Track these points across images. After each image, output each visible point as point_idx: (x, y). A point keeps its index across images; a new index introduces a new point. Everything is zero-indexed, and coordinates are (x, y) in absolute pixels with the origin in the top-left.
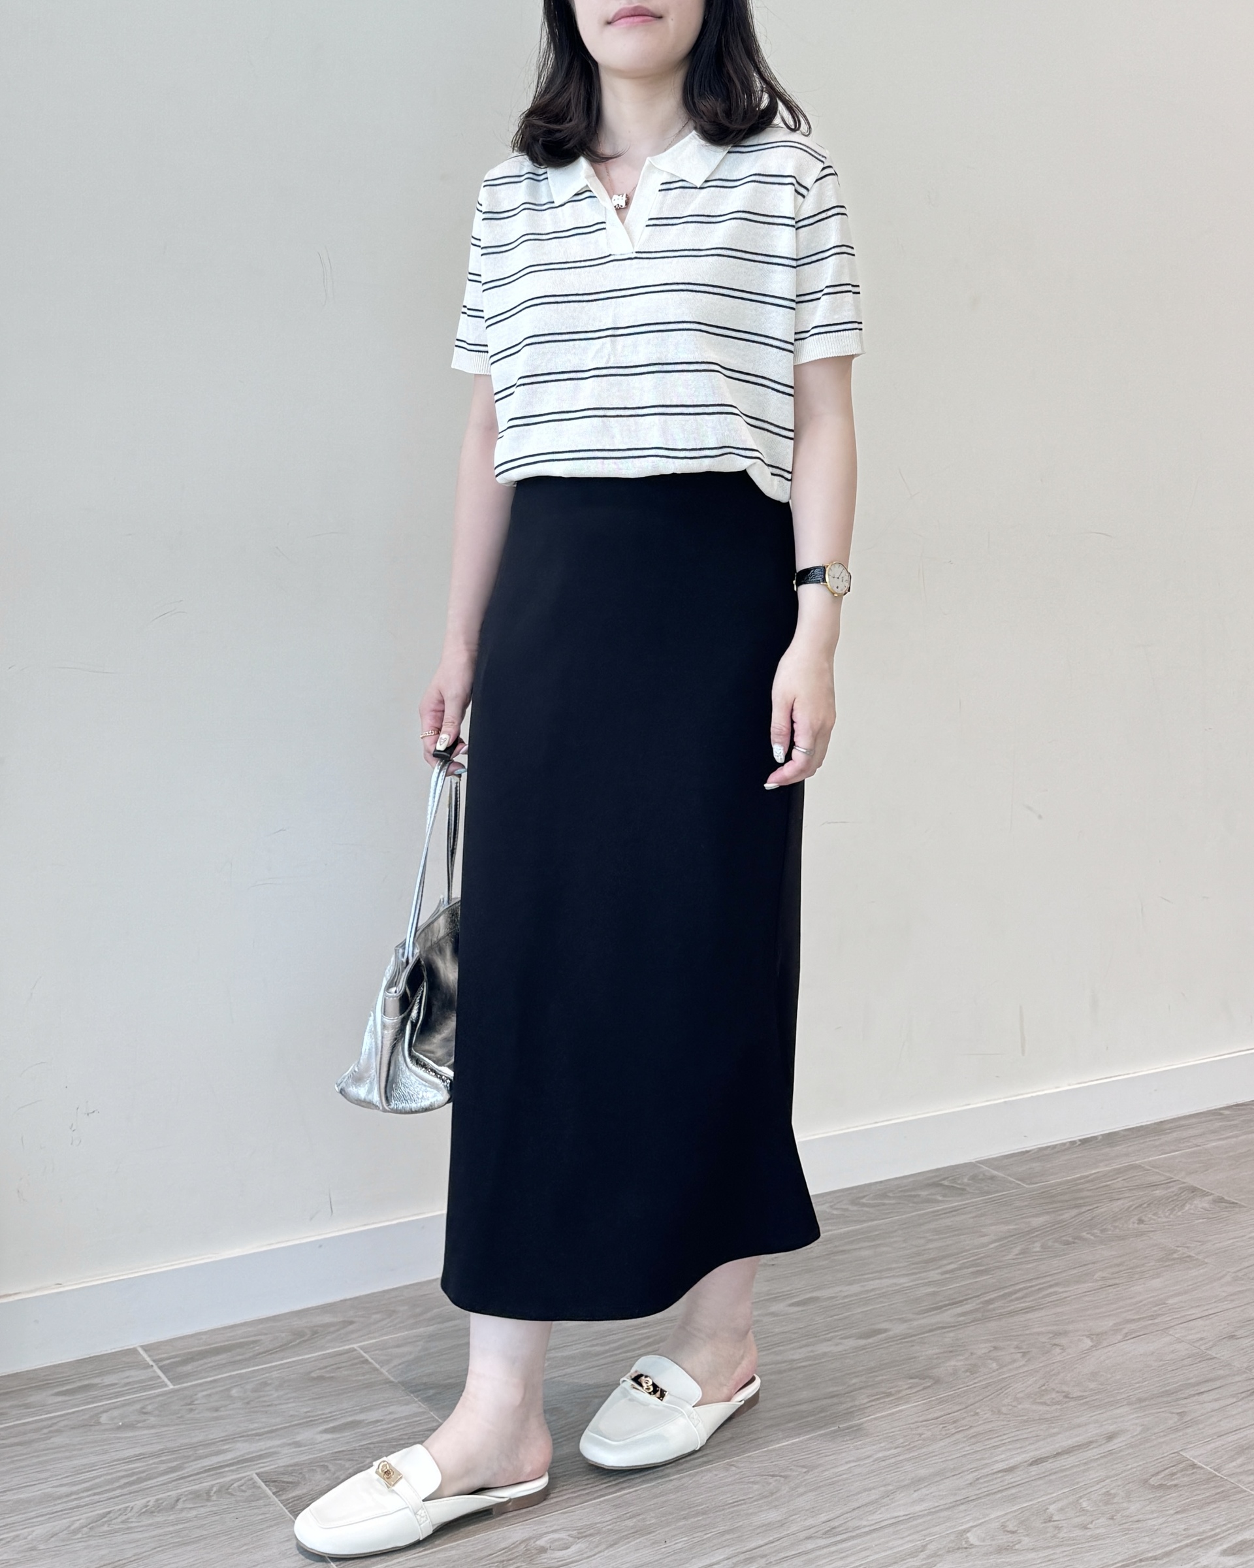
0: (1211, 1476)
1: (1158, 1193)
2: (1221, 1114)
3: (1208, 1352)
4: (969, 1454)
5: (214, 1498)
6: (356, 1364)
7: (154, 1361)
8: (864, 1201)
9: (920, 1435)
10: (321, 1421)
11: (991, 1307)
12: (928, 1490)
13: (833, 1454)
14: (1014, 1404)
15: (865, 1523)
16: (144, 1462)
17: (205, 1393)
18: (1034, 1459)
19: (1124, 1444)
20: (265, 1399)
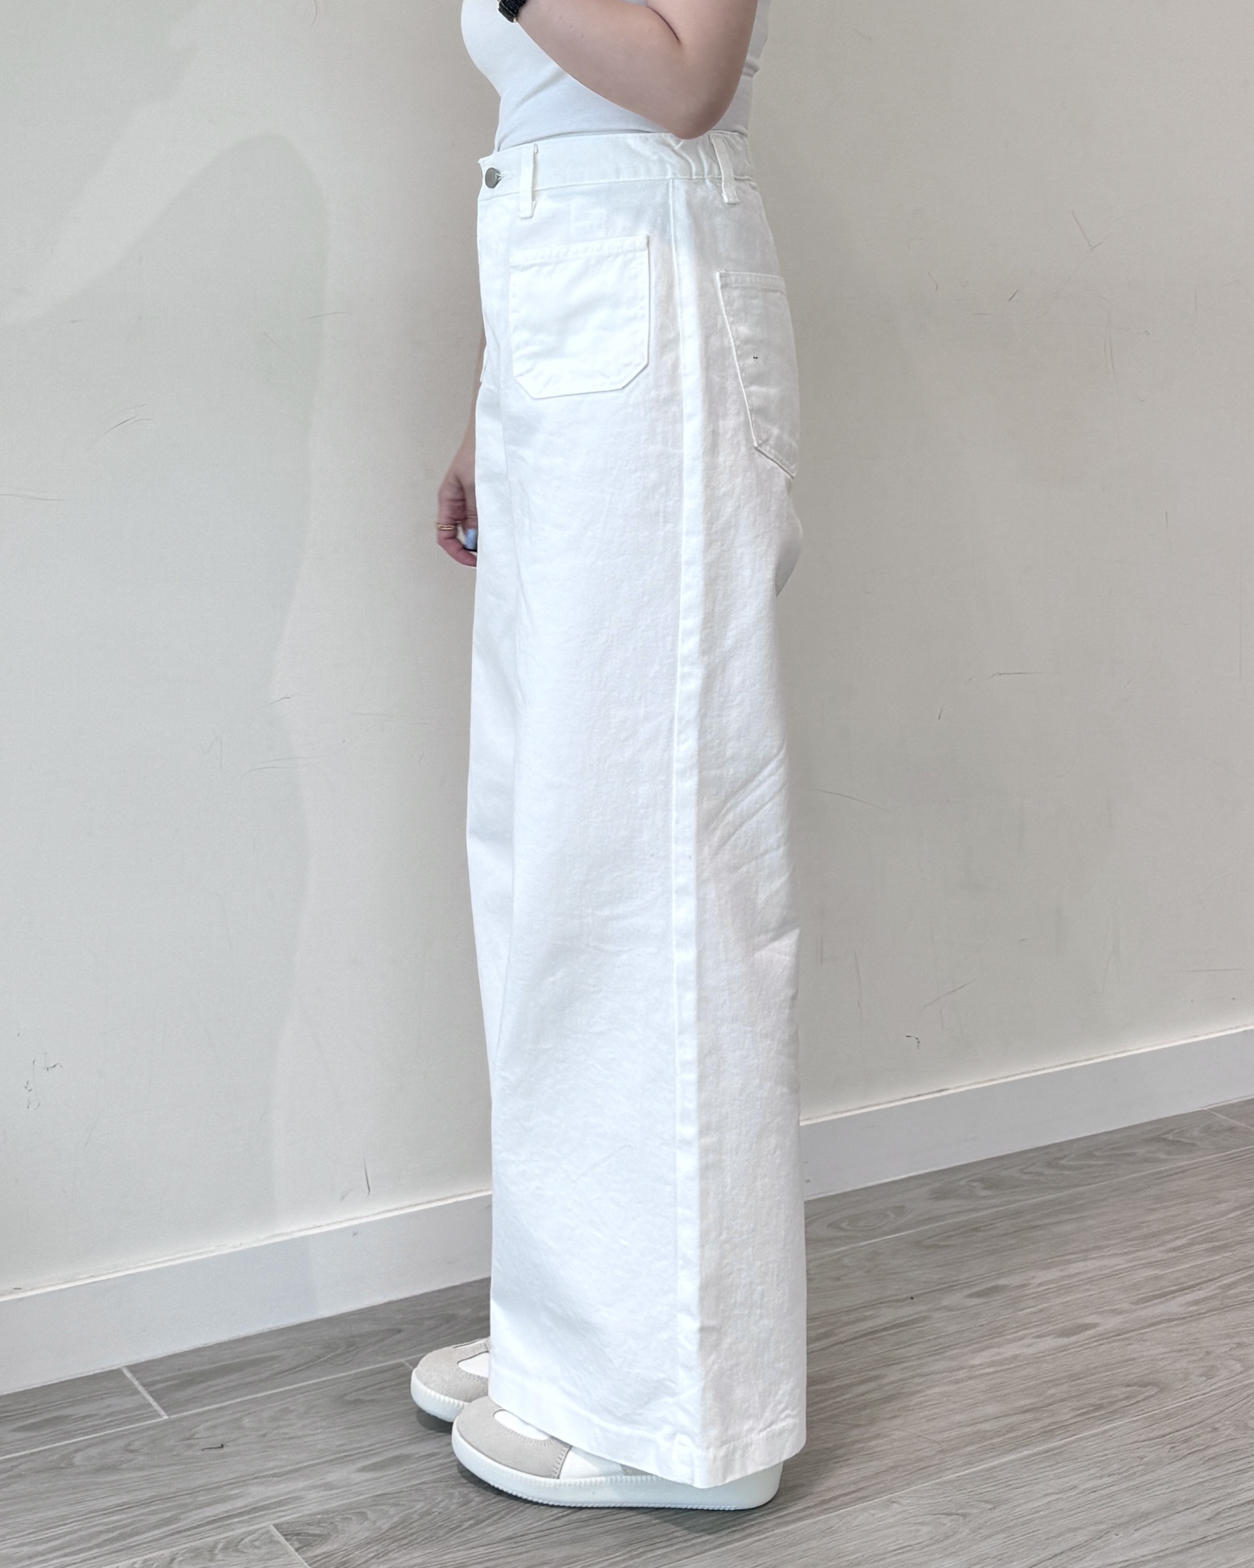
5: (219, 1557)
7: (143, 1384)
8: (1064, 1161)
9: (1142, 1458)
10: (358, 1456)
11: (1230, 1293)
12: (1153, 1528)
16: (127, 1513)
20: (286, 1430)
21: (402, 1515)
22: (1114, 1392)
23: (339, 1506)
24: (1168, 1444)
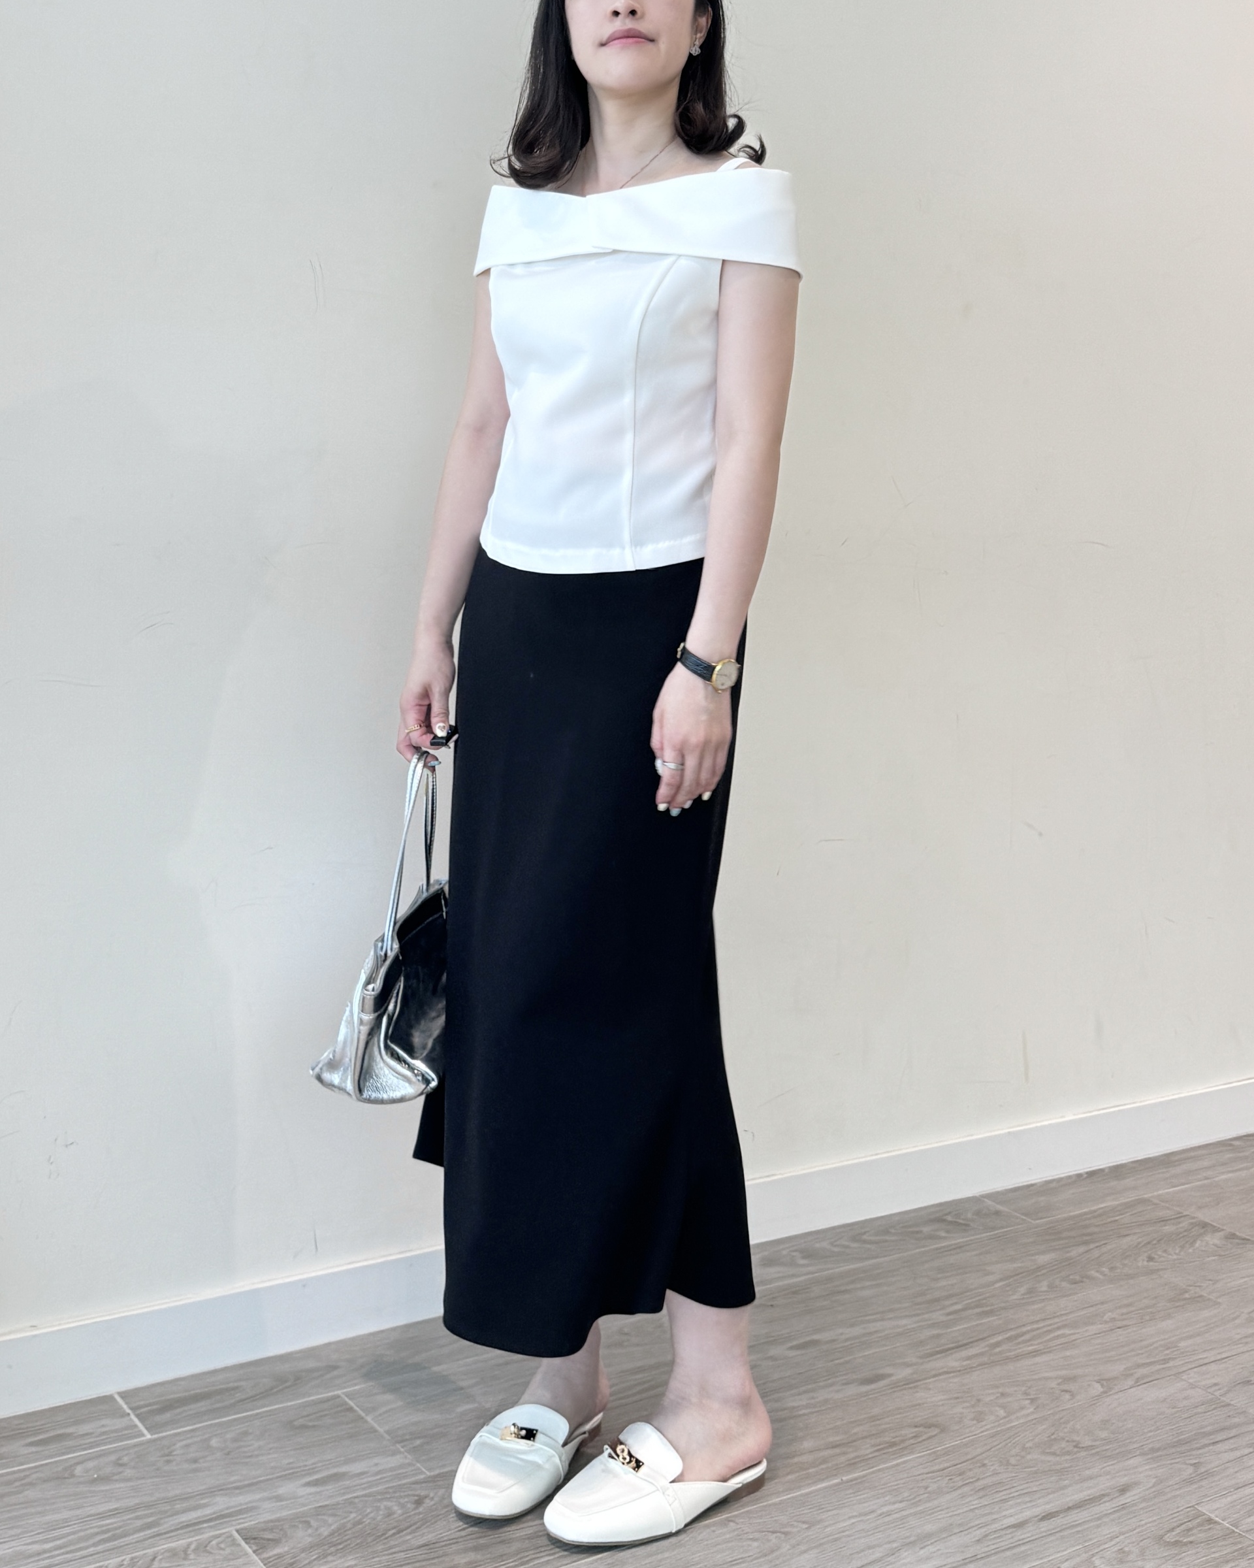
0: (1228, 1532)
1: (1168, 1229)
2: (1231, 1145)
3: (1222, 1398)
4: (976, 1508)
5: (192, 1556)
6: (340, 1412)
7: (131, 1409)
8: (865, 1237)
9: (926, 1488)
10: (304, 1472)
11: (998, 1350)
12: (936, 1546)
13: (838, 1508)
14: (1023, 1454)
16: (119, 1518)
17: (184, 1443)
18: (1043, 1514)
19: (1137, 1497)
20: (246, 1449)
21: (337, 1524)
22: (903, 1432)
23: (288, 1515)
24: (946, 1476)
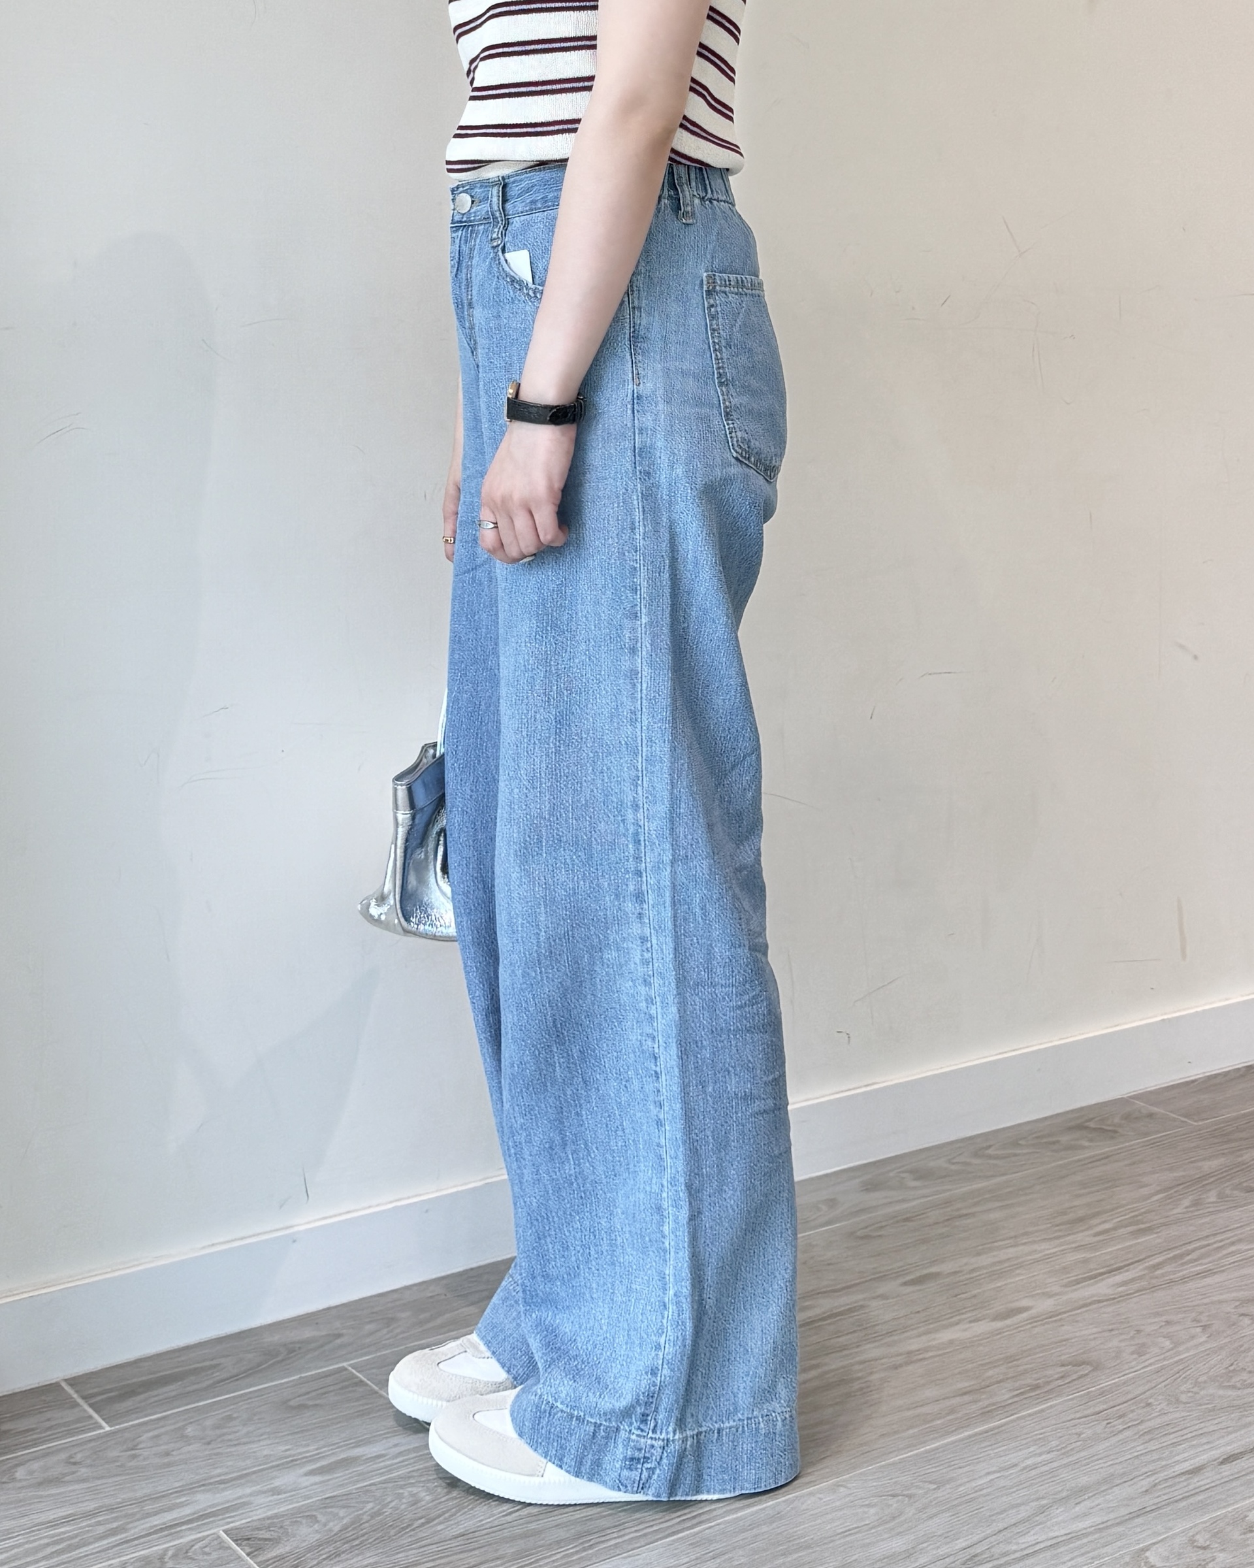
4: (1140, 1455)
6: (346, 1387)
7: (83, 1397)
9: (1079, 1434)
10: (305, 1460)
12: (1093, 1502)
13: (969, 1465)
14: (1196, 1389)
15: (1014, 1548)
16: (73, 1525)
17: (151, 1434)
18: (1225, 1457)
20: (230, 1437)
21: (352, 1516)
22: (1049, 1373)
23: (288, 1510)
24: (1104, 1420)
